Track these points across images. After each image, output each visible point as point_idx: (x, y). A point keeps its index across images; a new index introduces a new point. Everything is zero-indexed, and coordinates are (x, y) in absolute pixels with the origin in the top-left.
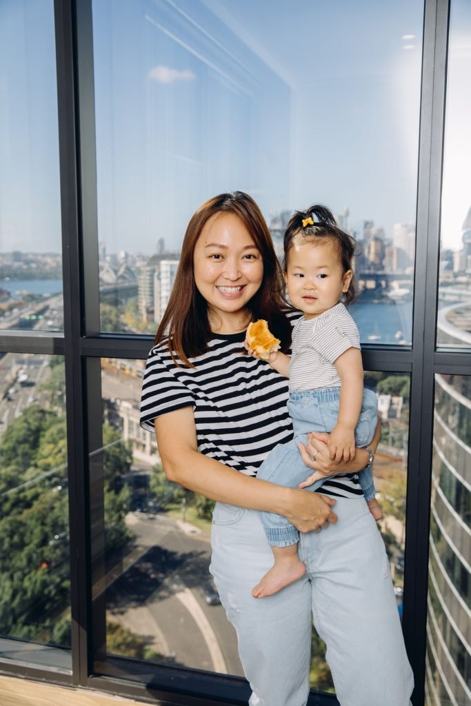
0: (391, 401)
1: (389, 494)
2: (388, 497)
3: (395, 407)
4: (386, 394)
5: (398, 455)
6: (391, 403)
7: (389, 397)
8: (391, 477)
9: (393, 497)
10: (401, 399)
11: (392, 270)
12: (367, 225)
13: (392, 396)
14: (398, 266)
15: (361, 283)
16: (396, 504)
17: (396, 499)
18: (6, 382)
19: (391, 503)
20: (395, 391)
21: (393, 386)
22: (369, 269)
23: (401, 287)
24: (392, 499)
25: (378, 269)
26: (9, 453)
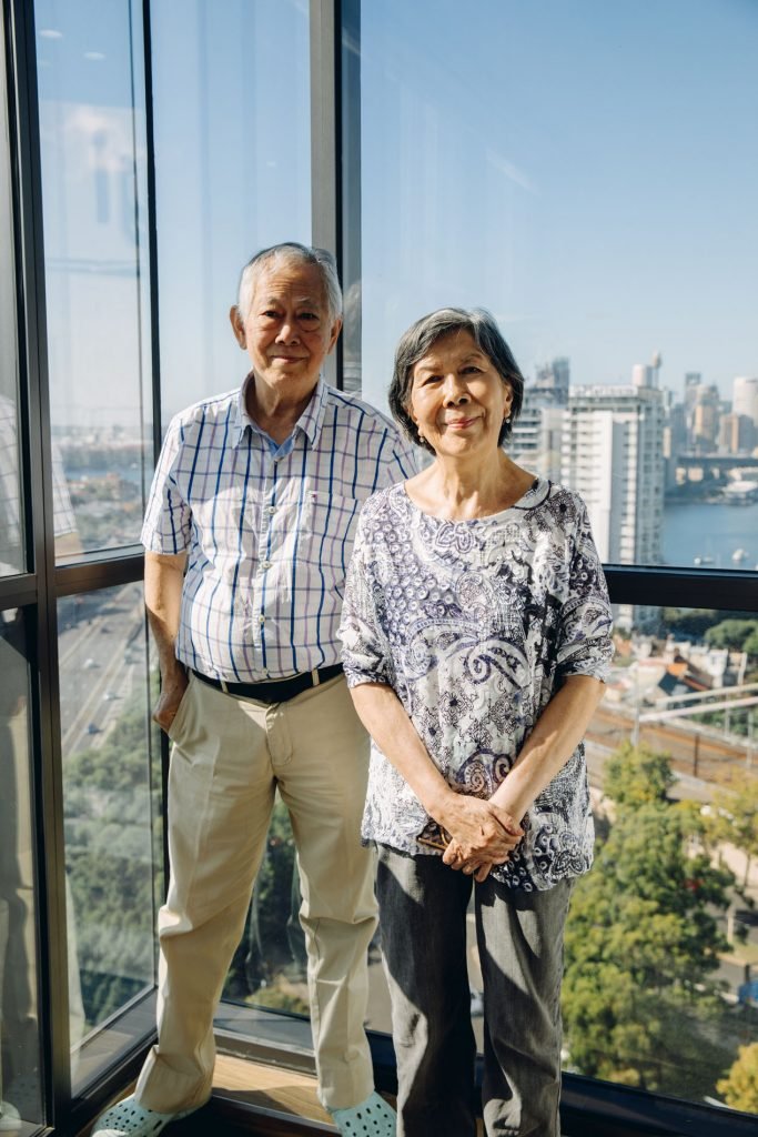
0: (728, 659)
1: (724, 808)
2: (723, 812)
3: (733, 669)
4: (720, 648)
5: (739, 745)
6: (729, 663)
7: (724, 653)
8: (728, 780)
9: (731, 812)
10: (744, 657)
11: (730, 451)
12: (692, 378)
13: (730, 651)
14: (740, 445)
15: (680, 471)
16: (735, 824)
17: (736, 815)
18: (130, 622)
19: (729, 822)
20: (734, 644)
21: (730, 635)
22: (694, 450)
23: (745, 478)
24: (730, 816)
25: (709, 451)
26: (135, 729)
